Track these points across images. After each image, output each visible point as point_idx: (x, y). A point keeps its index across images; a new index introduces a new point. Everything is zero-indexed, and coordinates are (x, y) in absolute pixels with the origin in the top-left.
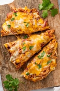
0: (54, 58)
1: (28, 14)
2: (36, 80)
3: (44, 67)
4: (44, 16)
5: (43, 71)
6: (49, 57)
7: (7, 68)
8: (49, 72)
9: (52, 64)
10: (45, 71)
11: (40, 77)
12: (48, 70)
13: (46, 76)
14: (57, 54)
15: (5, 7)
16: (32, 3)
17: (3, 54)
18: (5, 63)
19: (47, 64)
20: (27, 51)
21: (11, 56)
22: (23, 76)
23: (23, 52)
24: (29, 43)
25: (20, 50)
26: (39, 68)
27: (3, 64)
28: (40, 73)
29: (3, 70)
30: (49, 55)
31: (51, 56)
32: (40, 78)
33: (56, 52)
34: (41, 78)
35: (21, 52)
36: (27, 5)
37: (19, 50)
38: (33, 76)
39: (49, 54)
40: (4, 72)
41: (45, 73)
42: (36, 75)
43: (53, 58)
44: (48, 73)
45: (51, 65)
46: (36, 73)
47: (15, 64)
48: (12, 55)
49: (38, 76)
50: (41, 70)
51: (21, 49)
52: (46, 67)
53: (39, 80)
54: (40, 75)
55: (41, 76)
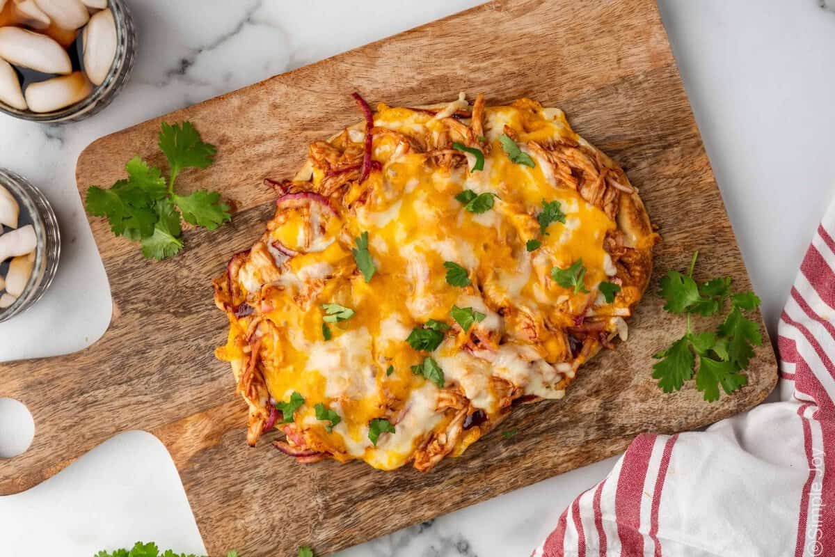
0: (484, 120)
1: (265, 327)
2: (644, 230)
3: (553, 183)
4: (219, 211)
5: (578, 190)
6: (481, 157)
7: (606, 407)
8: (578, 147)
9: (527, 130)
10: (577, 174)
11: (617, 204)
12: (568, 152)
13: (609, 163)
14: (451, 107)
15: (198, 483)
16: (141, 306)
17: (518, 448)
18: (575, 422)
19: (532, 164)
20: (484, 296)
21: (532, 397)
22: (626, 319)
23: (492, 322)
24: (429, 289)
25: (476, 341)
26: (561, 217)
27: (582, 438)
28: (589, 208)
29: (623, 429)
30: (472, 161)
31: (476, 146)
32: (626, 202)
33: (440, 116)
34: (628, 194)
35: (491, 333)
36: (161, 337)
37: (483, 348)
38: (617, 248)
39: (463, 157)
40: (634, 421)
41: (591, 173)
42: (608, 235)
43: (486, 130)
44: (586, 152)
45: (532, 136)
46: (597, 234)
47: (579, 361)
48: (522, 388)
49: (617, 219)
50: (570, 206)
51: (472, 335)
52: (545, 168)
53: (640, 212)
54: (608, 209)
55: (610, 196)
